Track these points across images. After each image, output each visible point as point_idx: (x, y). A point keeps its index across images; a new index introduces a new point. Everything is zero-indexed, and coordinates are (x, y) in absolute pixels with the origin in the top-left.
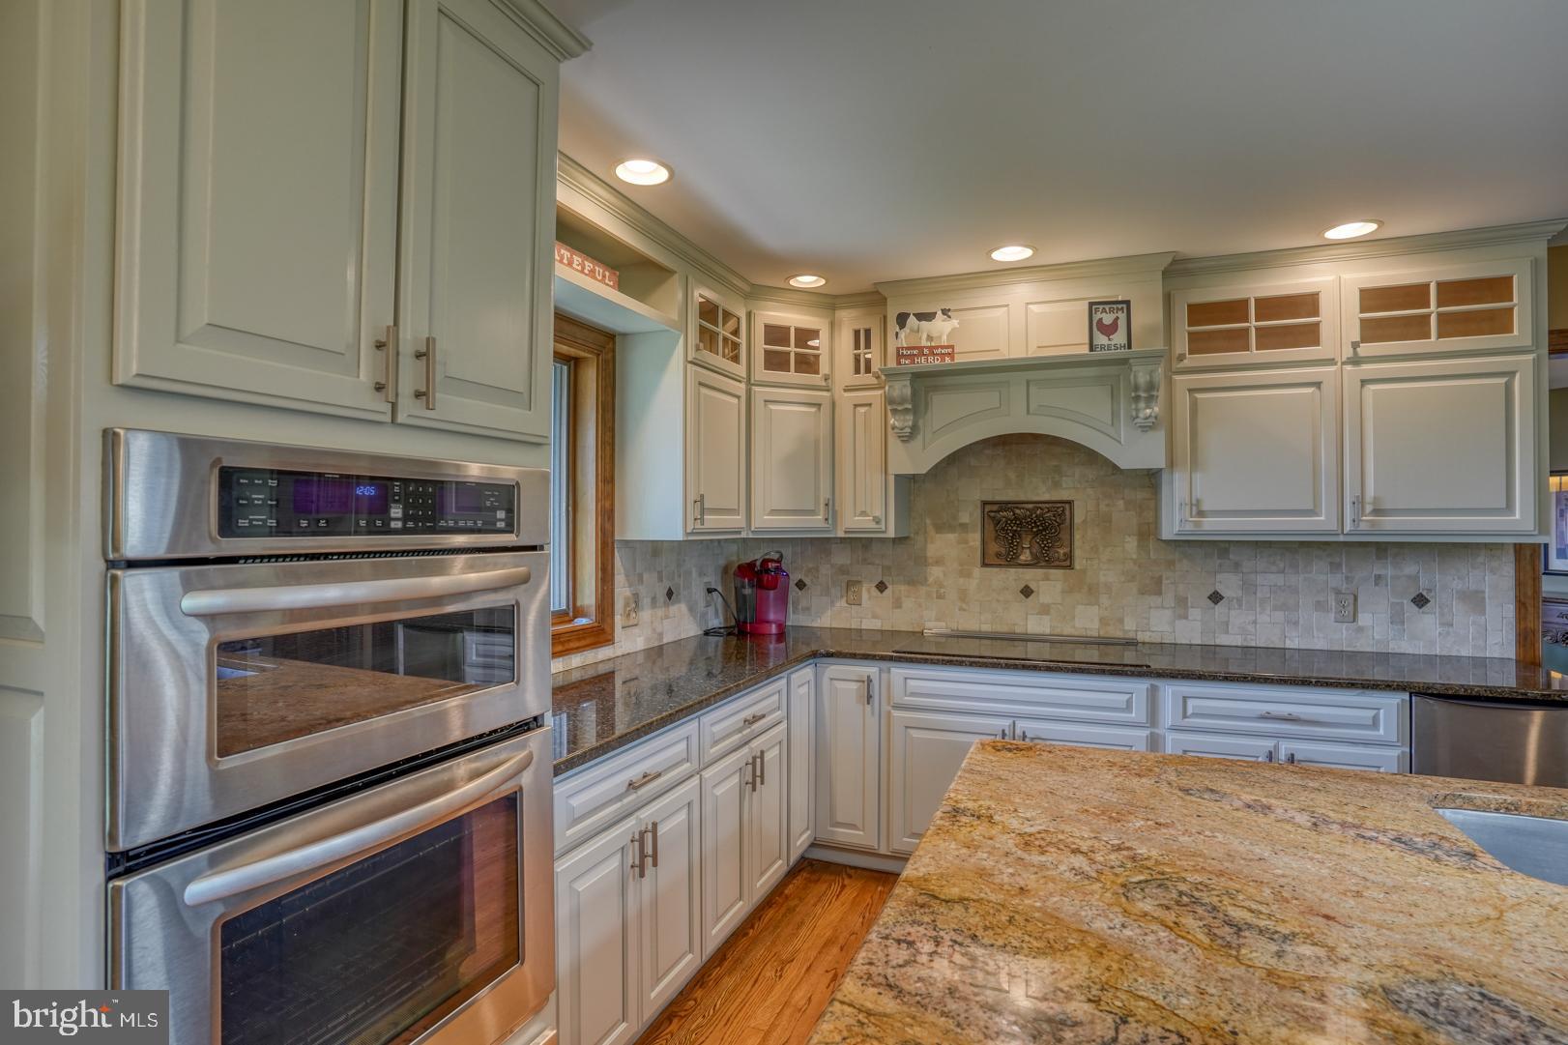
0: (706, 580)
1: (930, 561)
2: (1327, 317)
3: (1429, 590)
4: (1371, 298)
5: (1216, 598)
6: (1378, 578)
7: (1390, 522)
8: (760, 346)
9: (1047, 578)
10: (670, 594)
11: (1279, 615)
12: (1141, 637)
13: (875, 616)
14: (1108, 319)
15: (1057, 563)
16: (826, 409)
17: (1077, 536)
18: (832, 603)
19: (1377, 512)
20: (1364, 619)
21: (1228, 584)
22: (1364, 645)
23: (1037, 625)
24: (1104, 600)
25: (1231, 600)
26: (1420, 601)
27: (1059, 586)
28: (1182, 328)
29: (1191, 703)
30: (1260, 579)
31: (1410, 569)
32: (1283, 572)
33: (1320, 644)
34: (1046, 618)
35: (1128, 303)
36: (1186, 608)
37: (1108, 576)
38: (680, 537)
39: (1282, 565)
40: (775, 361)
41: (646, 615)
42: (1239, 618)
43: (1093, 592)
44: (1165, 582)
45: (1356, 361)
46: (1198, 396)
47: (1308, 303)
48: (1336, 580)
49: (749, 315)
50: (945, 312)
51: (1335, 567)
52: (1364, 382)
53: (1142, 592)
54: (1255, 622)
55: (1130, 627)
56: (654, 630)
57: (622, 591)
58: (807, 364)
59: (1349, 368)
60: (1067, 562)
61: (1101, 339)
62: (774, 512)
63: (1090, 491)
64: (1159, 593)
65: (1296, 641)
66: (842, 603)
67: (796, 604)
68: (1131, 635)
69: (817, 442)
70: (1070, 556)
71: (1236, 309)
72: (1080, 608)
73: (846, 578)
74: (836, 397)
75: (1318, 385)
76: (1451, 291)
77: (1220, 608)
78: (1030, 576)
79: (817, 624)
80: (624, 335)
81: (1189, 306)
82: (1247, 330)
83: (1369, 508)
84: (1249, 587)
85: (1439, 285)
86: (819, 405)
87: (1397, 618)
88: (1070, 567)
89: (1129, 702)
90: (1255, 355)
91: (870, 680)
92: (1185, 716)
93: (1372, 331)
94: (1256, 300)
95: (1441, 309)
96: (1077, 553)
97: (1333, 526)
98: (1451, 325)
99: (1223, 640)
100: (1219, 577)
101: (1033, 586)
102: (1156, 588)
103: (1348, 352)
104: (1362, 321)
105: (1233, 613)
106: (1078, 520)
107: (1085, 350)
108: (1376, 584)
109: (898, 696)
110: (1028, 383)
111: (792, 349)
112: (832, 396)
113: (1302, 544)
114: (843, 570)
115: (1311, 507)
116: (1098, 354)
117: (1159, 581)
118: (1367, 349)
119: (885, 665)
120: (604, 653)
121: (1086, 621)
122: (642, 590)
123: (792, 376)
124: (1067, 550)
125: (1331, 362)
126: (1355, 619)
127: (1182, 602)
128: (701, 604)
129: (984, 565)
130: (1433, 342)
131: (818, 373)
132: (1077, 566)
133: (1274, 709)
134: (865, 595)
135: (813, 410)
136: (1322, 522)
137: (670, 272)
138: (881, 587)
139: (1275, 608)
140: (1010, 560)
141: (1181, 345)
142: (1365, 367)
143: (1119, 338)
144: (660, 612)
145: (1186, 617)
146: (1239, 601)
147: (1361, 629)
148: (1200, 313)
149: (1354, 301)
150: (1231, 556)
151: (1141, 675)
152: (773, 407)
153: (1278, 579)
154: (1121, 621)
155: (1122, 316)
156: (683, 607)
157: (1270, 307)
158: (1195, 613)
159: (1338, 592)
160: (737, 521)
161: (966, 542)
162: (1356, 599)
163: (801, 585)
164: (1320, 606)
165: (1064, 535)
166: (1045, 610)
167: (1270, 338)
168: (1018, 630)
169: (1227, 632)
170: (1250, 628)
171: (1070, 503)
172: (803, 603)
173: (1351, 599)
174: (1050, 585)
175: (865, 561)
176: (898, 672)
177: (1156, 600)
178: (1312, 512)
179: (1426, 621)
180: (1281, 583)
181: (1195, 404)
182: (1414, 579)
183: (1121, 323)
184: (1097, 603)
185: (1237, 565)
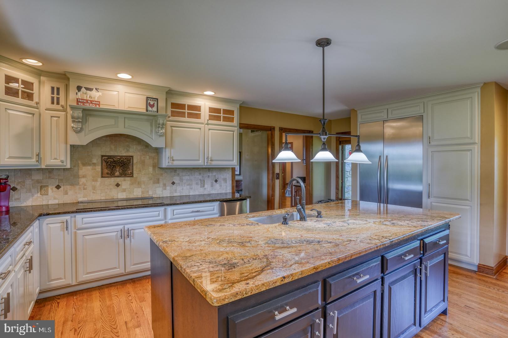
1: (80, 176)
2: (202, 112)
3: (218, 178)
4: (212, 110)
5: (173, 183)
6: (208, 176)
7: (214, 163)
8: (3, 84)
9: (125, 181)
11: (188, 187)
12: (154, 196)
13: (55, 199)
14: (152, 103)
15: (128, 175)
16: (36, 116)
17: (134, 167)
18: (33, 195)
19: (211, 160)
20: (206, 186)
21: (176, 180)
22: (206, 192)
23: (122, 195)
24: (143, 186)
25: (177, 184)
26: (216, 181)
27: (129, 182)
28: (169, 109)
29: (175, 211)
30: (184, 178)
31: (214, 174)
32: (189, 176)
33: (197, 193)
34: (125, 193)
35: (157, 99)
36: (166, 187)
37: (144, 179)
39: (189, 174)
40: (11, 92)
42: (179, 188)
43: (139, 184)
44: (160, 179)
45: (208, 124)
46: (173, 128)
47: (198, 108)
48: (200, 177)
50: (96, 89)
51: (200, 174)
52: (209, 129)
53: (154, 183)
54: (183, 189)
55: (150, 193)
58: (28, 96)
59: (206, 125)
60: (131, 175)
61: (150, 108)
62: (10, 158)
63: (138, 153)
64: (158, 183)
65: (192, 193)
66: (38, 195)
67: (13, 197)
68: (151, 196)
70: (132, 173)
71: (182, 106)
72: (135, 189)
73: (40, 185)
74: (41, 112)
75: (200, 129)
76: (226, 111)
77: (174, 186)
78: (119, 180)
79: (24, 204)
81: (171, 103)
82: (185, 112)
83: (210, 159)
84: (181, 180)
86: (33, 114)
87: (212, 186)
88: (132, 176)
89: (159, 214)
90: (186, 119)
91: (67, 221)
92: (174, 215)
93: (211, 118)
94: (187, 105)
95: (223, 115)
96: (135, 172)
97: (203, 164)
98: (225, 119)
99: (175, 194)
100: (174, 178)
101: (120, 183)
102: (158, 181)
103: (206, 122)
104: (209, 115)
105: (177, 187)
106: (135, 162)
107: (145, 111)
108: (208, 178)
109: (79, 225)
110: (125, 118)
111: (20, 88)
112: (39, 110)
113: (193, 168)
114: (38, 182)
115: (198, 159)
116: (149, 113)
117: (158, 179)
118: (210, 122)
119: (73, 215)
121: (137, 193)
123: (20, 100)
124: (131, 171)
125: (203, 123)
126: (204, 187)
127: (165, 185)
129: (102, 177)
130: (221, 122)
131: (33, 101)
132: (134, 176)
133: (194, 209)
134: (50, 191)
135: (31, 116)
136: (200, 163)
138: (58, 187)
139: (187, 185)
140: (112, 175)
141: (169, 113)
142: (209, 126)
143: (155, 109)
145: (166, 189)
146: (179, 183)
147: (205, 189)
148: (174, 105)
149: (208, 110)
150: (177, 172)
151: (162, 206)
152: (10, 112)
153: (187, 177)
154: (148, 192)
155: (156, 103)
157: (191, 107)
158: (168, 188)
159: (201, 180)
161: (95, 169)
162: (204, 181)
163: (14, 189)
164: (197, 184)
165: (131, 167)
166: (124, 190)
167: (190, 115)
168: (115, 198)
169: (176, 192)
170: (181, 190)
171: (132, 157)
172: (16, 197)
174: (125, 182)
175: (50, 177)
176: (79, 216)
177: (158, 185)
178: (198, 160)
179: (217, 186)
180: (189, 178)
181: (172, 130)
182: (215, 176)
183: (156, 105)
184: (141, 187)
185: (178, 174)
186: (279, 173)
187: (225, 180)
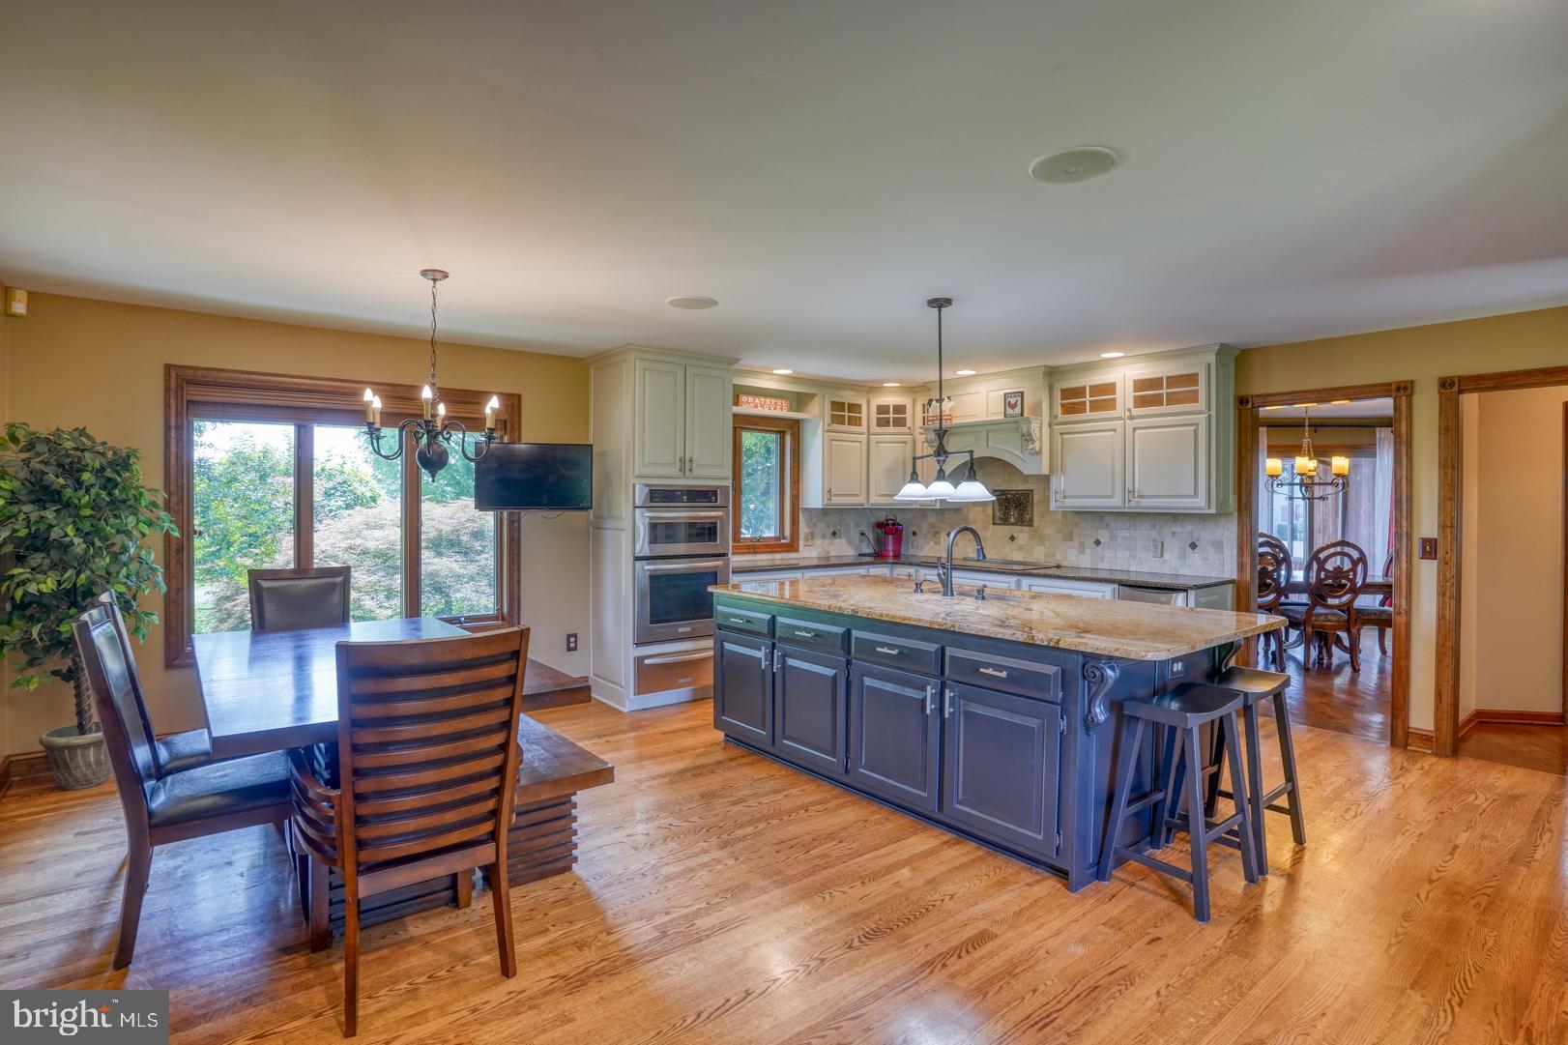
0: (861, 529)
1: (970, 521)
2: (1119, 395)
3: (1196, 540)
4: (1141, 385)
5: (1098, 543)
6: (1173, 533)
8: (874, 415)
9: (1021, 531)
10: (834, 534)
11: (1127, 553)
12: (1063, 563)
14: (1013, 401)
15: (1026, 523)
16: (910, 444)
17: (1035, 509)
18: (928, 543)
20: (1167, 555)
21: (1104, 536)
22: (1166, 570)
23: (1017, 556)
24: (1047, 543)
25: (1104, 544)
26: (1193, 546)
27: (1027, 535)
28: (1058, 400)
30: (1118, 533)
31: (1188, 528)
32: (1129, 529)
33: (1146, 570)
34: (1021, 553)
35: (1022, 393)
36: (1084, 548)
37: (1049, 530)
38: (820, 507)
39: (1128, 524)
40: (883, 423)
41: (818, 542)
42: (1108, 554)
43: (1041, 539)
44: (1074, 533)
45: (1132, 418)
46: (1064, 436)
47: (1110, 388)
48: (1154, 534)
49: (868, 402)
50: (949, 398)
51: (1154, 526)
52: (1135, 429)
53: (1064, 539)
54: (1116, 557)
55: (1058, 558)
56: (823, 550)
57: (803, 529)
58: (900, 422)
59: (1128, 421)
60: (1031, 523)
61: (1010, 411)
62: (881, 495)
63: (1041, 485)
64: (1071, 540)
65: (1135, 567)
66: (932, 543)
67: (912, 543)
69: (904, 462)
70: (1031, 520)
71: (1079, 392)
72: (1036, 548)
73: (933, 530)
74: (915, 438)
75: (1115, 430)
76: (1173, 381)
77: (1099, 548)
78: (1014, 530)
79: (921, 554)
80: (803, 420)
81: (1062, 390)
82: (1085, 402)
84: (1113, 537)
85: (1168, 378)
86: (905, 443)
87: (1182, 556)
88: (1032, 525)
90: (1088, 415)
93: (1141, 402)
94: (1090, 387)
95: (1169, 391)
96: (1035, 518)
98: (1172, 399)
99: (1101, 566)
100: (1099, 531)
101: (1015, 535)
102: (1069, 537)
103: (1128, 414)
104: (1135, 397)
105: (1105, 551)
106: (1035, 500)
107: (1002, 417)
108: (1173, 536)
110: (988, 432)
111: (891, 415)
112: (913, 437)
113: (1138, 513)
114: (932, 526)
115: (1111, 494)
116: (1007, 419)
117: (1071, 534)
118: (1137, 412)
119: (917, 568)
120: (793, 555)
121: (1038, 555)
122: (816, 530)
123: (891, 429)
124: (1029, 516)
125: (1120, 418)
126: (1162, 556)
127: (1082, 545)
128: (857, 542)
129: (994, 524)
130: (1164, 409)
131: (905, 426)
132: (1035, 525)
133: (1065, 592)
134: (942, 539)
135: (902, 445)
136: (1116, 502)
137: (815, 395)
139: (1125, 549)
140: (1005, 521)
141: (1058, 410)
142: (1135, 421)
143: (1018, 410)
144: (828, 542)
145: (1084, 553)
146: (1109, 544)
147: (1165, 561)
148: (1067, 393)
149: (1130, 386)
150: (1105, 520)
152: (881, 445)
153: (1126, 533)
154: (1054, 555)
155: (1019, 399)
156: (843, 541)
157: (1097, 390)
158: (1088, 551)
159: (1155, 541)
160: (861, 500)
161: (985, 512)
162: (1163, 544)
163: (914, 533)
164: (1146, 548)
165: (1029, 508)
166: (1020, 548)
167: (1096, 406)
168: (1009, 559)
169: (1103, 562)
170: (1113, 559)
171: (1032, 491)
172: (915, 544)
173: (1160, 545)
174: (1023, 534)
175: (942, 521)
177: (1070, 544)
178: (1111, 497)
179: (1195, 558)
180: (1128, 535)
181: (1062, 439)
182: (1190, 533)
183: (1019, 403)
184: (1043, 545)
185: (1108, 525)
186: (1436, 540)
187: (1218, 546)
